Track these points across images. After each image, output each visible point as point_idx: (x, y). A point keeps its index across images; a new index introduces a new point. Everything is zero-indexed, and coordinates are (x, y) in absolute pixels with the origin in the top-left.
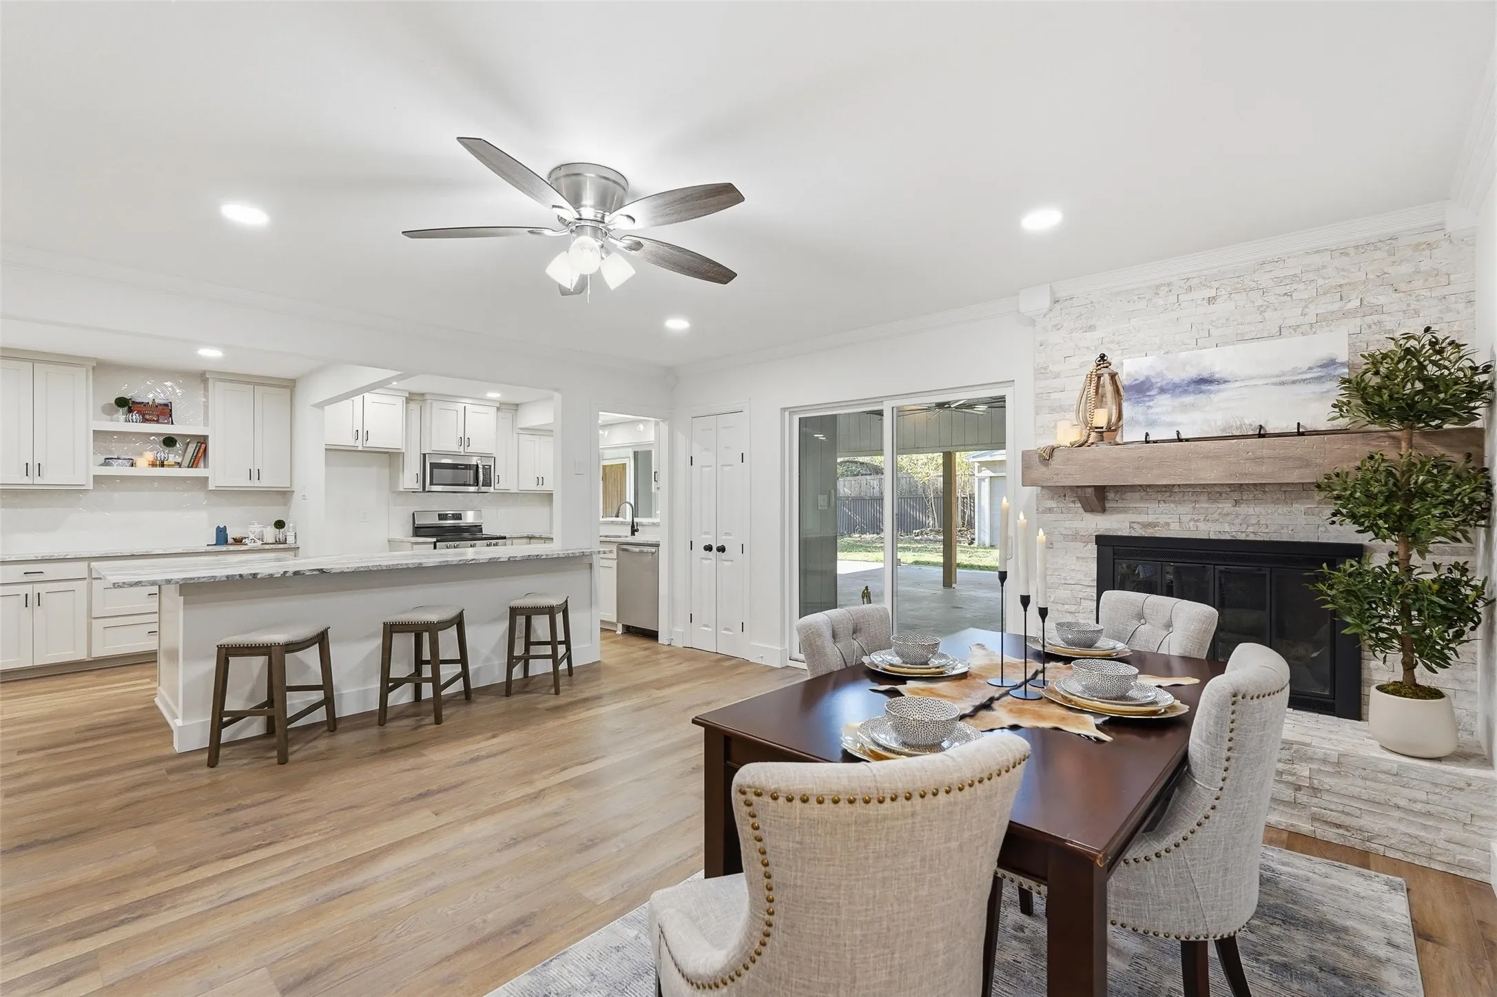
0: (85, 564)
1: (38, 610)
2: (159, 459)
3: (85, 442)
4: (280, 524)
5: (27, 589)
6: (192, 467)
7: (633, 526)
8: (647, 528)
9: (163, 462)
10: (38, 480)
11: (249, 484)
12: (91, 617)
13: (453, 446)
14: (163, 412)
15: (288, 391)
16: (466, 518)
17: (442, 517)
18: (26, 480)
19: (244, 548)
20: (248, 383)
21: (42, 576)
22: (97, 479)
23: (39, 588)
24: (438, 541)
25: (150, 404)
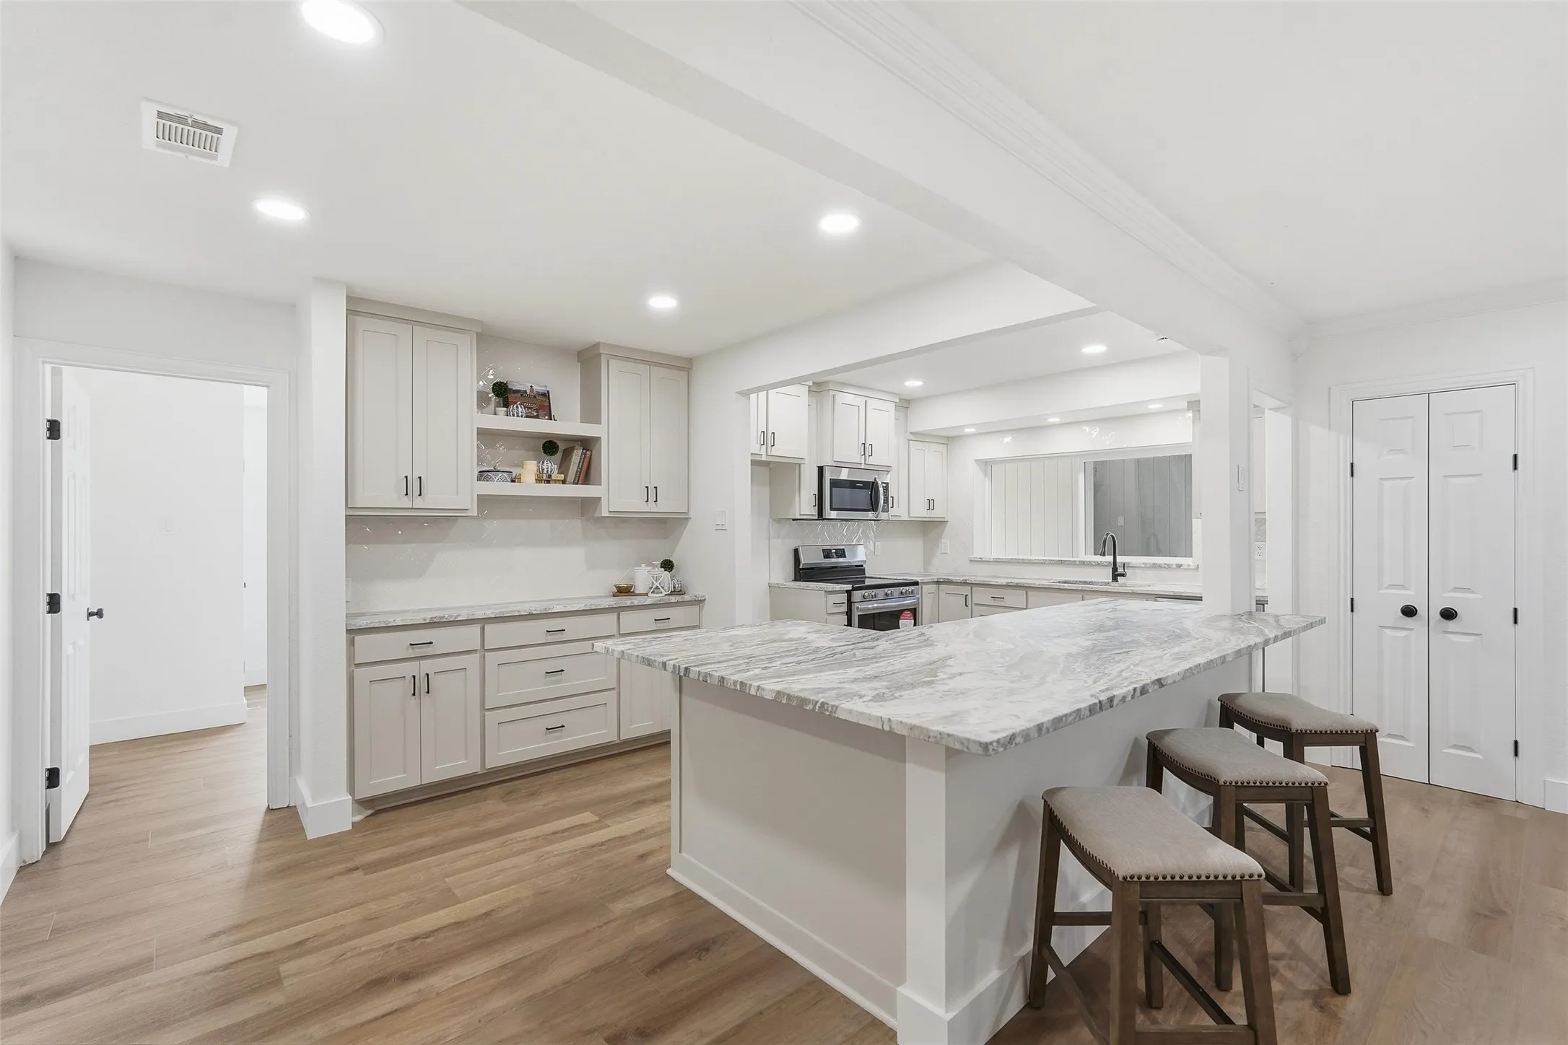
0: (476, 629)
1: (425, 698)
2: (545, 471)
3: (470, 444)
4: (668, 565)
5: (409, 669)
6: (577, 484)
7: (1115, 569)
8: (1138, 571)
9: (550, 476)
10: (419, 503)
11: (644, 507)
12: (484, 709)
13: (854, 457)
14: (540, 405)
15: (684, 374)
16: (854, 555)
17: (827, 554)
18: (406, 503)
19: (637, 601)
20: (643, 362)
21: (429, 649)
22: (483, 500)
23: (428, 666)
24: (854, 589)
25: (528, 392)
